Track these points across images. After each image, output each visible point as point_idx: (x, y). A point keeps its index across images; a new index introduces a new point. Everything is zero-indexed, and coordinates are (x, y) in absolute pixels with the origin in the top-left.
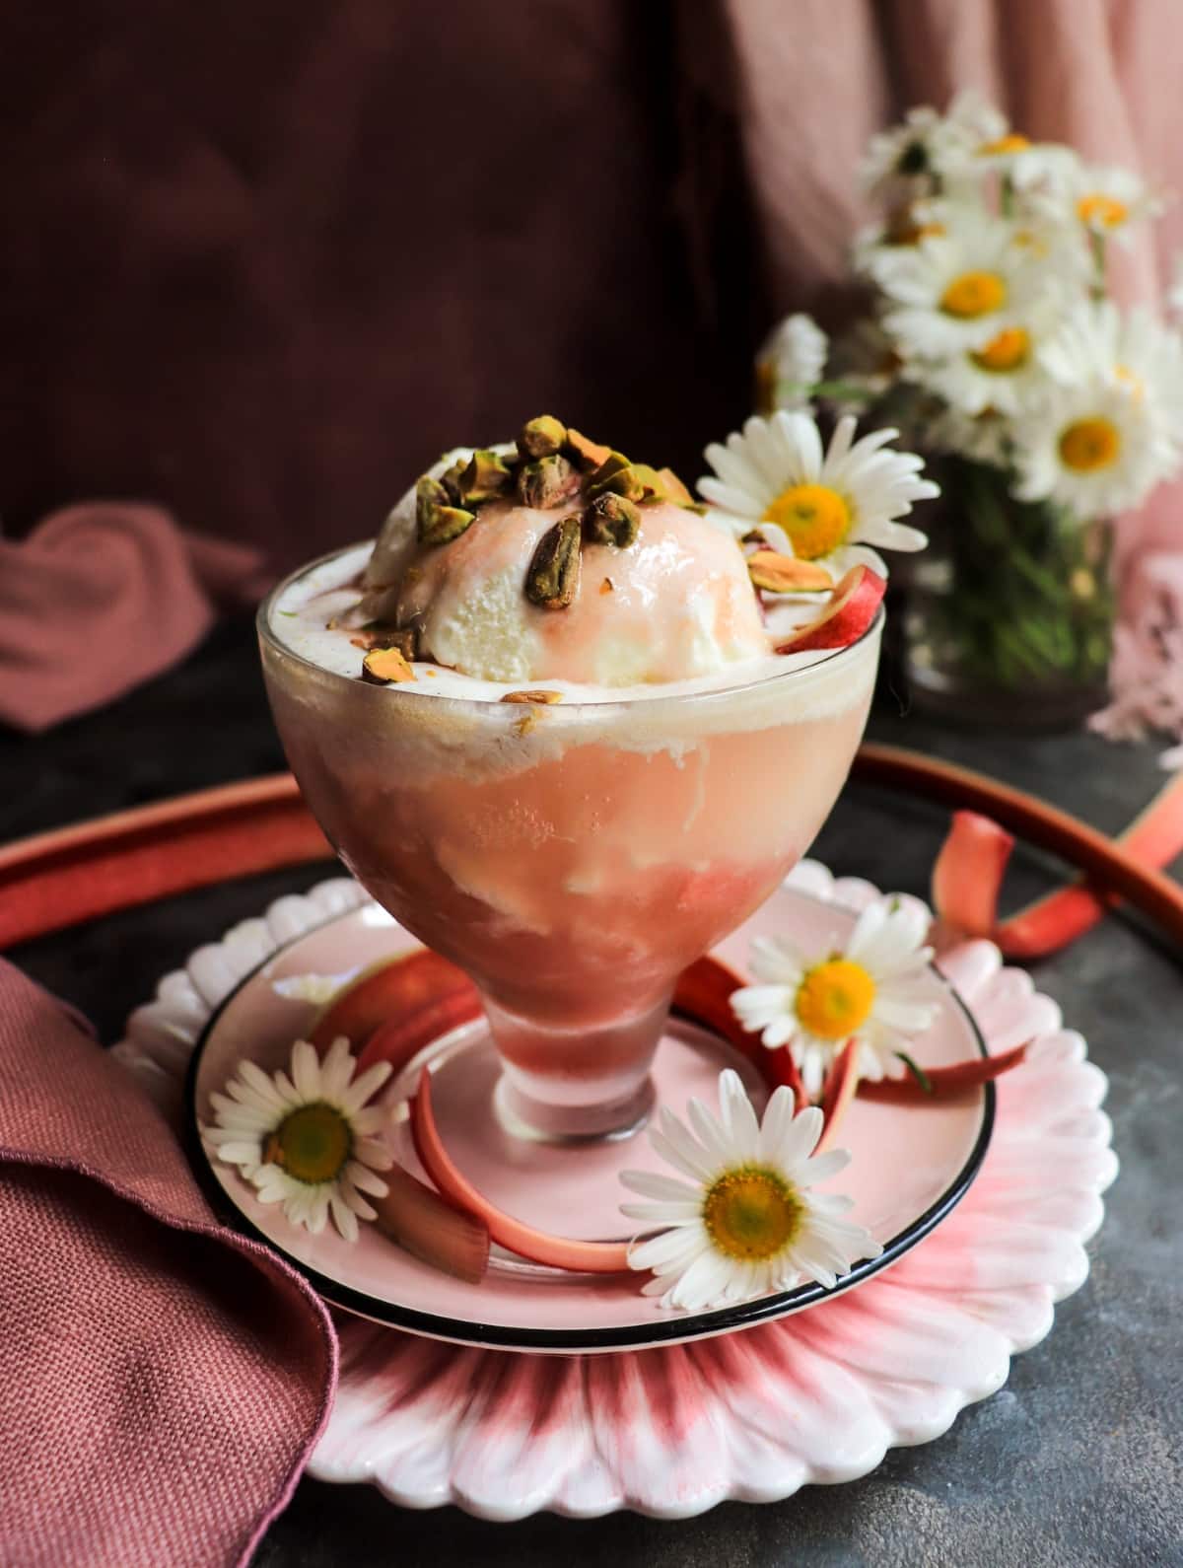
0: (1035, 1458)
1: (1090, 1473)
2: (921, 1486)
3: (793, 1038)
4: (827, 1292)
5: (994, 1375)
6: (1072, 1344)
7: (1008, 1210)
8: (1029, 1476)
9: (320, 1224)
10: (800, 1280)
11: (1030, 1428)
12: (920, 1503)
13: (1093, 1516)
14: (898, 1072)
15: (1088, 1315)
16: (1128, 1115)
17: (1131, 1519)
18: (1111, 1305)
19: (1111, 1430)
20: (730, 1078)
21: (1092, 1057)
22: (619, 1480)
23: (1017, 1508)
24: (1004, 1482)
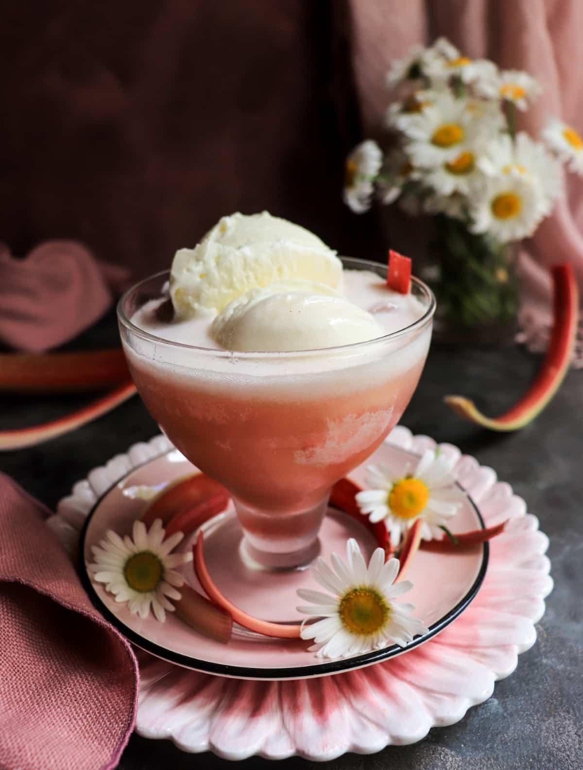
0: (507, 733)
1: (534, 742)
2: (447, 746)
3: (386, 517)
4: (403, 649)
5: (486, 691)
6: (527, 675)
7: (497, 606)
8: (503, 742)
9: (146, 614)
10: (387, 644)
11: (505, 717)
12: (447, 755)
13: (535, 764)
14: (440, 535)
15: (536, 660)
16: (560, 557)
17: (555, 766)
18: (549, 655)
19: (546, 719)
20: (352, 543)
21: (542, 528)
22: (294, 741)
23: (496, 759)
24: (491, 745)
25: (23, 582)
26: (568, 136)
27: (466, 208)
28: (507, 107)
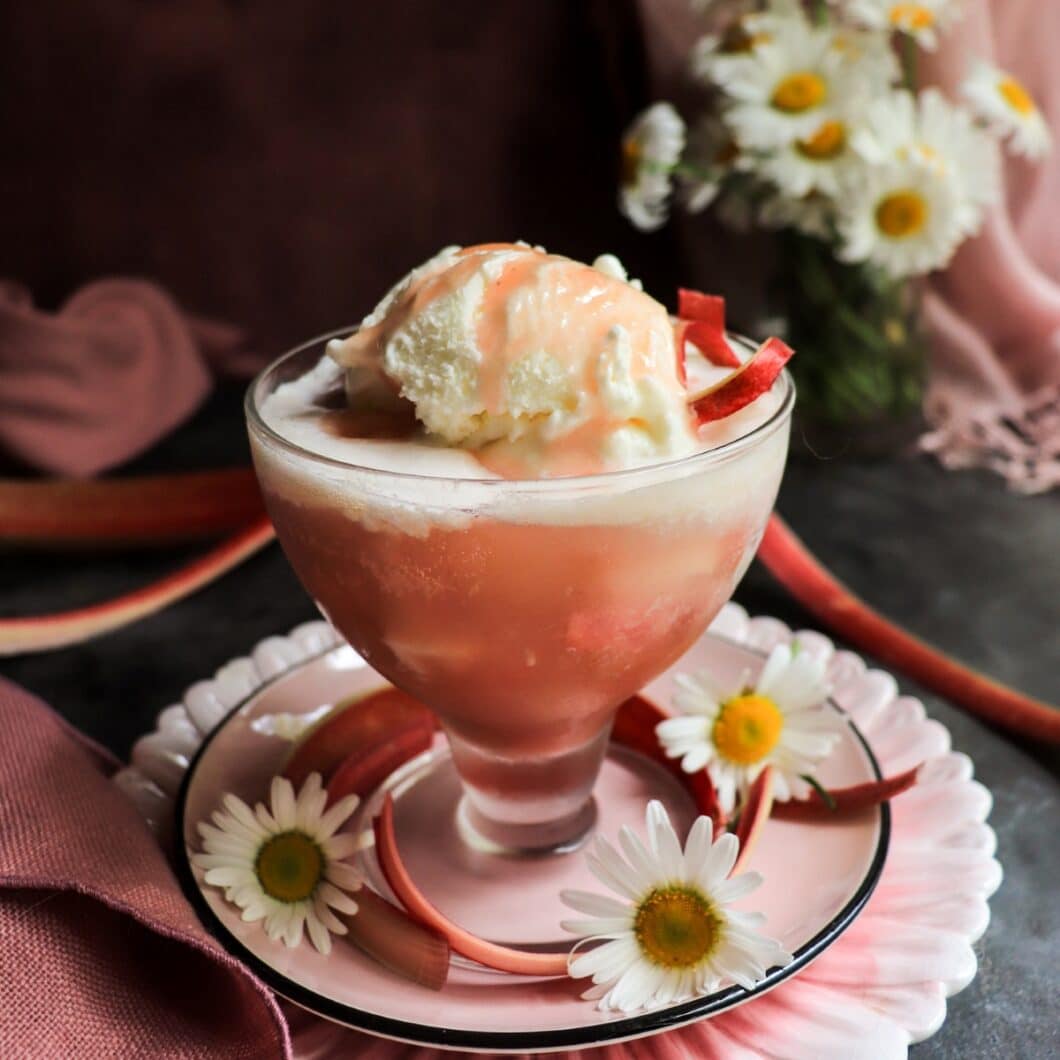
3: (711, 762)
4: (748, 994)
6: (961, 1032)
7: (905, 913)
9: (296, 940)
10: (721, 984)
14: (803, 792)
15: (975, 1006)
16: (1011, 826)
18: (996, 997)
20: (656, 809)
21: (979, 776)
25: (82, 889)
26: (1006, 92)
27: (831, 219)
28: (901, 43)
